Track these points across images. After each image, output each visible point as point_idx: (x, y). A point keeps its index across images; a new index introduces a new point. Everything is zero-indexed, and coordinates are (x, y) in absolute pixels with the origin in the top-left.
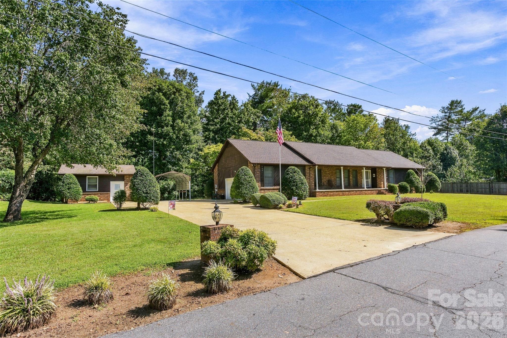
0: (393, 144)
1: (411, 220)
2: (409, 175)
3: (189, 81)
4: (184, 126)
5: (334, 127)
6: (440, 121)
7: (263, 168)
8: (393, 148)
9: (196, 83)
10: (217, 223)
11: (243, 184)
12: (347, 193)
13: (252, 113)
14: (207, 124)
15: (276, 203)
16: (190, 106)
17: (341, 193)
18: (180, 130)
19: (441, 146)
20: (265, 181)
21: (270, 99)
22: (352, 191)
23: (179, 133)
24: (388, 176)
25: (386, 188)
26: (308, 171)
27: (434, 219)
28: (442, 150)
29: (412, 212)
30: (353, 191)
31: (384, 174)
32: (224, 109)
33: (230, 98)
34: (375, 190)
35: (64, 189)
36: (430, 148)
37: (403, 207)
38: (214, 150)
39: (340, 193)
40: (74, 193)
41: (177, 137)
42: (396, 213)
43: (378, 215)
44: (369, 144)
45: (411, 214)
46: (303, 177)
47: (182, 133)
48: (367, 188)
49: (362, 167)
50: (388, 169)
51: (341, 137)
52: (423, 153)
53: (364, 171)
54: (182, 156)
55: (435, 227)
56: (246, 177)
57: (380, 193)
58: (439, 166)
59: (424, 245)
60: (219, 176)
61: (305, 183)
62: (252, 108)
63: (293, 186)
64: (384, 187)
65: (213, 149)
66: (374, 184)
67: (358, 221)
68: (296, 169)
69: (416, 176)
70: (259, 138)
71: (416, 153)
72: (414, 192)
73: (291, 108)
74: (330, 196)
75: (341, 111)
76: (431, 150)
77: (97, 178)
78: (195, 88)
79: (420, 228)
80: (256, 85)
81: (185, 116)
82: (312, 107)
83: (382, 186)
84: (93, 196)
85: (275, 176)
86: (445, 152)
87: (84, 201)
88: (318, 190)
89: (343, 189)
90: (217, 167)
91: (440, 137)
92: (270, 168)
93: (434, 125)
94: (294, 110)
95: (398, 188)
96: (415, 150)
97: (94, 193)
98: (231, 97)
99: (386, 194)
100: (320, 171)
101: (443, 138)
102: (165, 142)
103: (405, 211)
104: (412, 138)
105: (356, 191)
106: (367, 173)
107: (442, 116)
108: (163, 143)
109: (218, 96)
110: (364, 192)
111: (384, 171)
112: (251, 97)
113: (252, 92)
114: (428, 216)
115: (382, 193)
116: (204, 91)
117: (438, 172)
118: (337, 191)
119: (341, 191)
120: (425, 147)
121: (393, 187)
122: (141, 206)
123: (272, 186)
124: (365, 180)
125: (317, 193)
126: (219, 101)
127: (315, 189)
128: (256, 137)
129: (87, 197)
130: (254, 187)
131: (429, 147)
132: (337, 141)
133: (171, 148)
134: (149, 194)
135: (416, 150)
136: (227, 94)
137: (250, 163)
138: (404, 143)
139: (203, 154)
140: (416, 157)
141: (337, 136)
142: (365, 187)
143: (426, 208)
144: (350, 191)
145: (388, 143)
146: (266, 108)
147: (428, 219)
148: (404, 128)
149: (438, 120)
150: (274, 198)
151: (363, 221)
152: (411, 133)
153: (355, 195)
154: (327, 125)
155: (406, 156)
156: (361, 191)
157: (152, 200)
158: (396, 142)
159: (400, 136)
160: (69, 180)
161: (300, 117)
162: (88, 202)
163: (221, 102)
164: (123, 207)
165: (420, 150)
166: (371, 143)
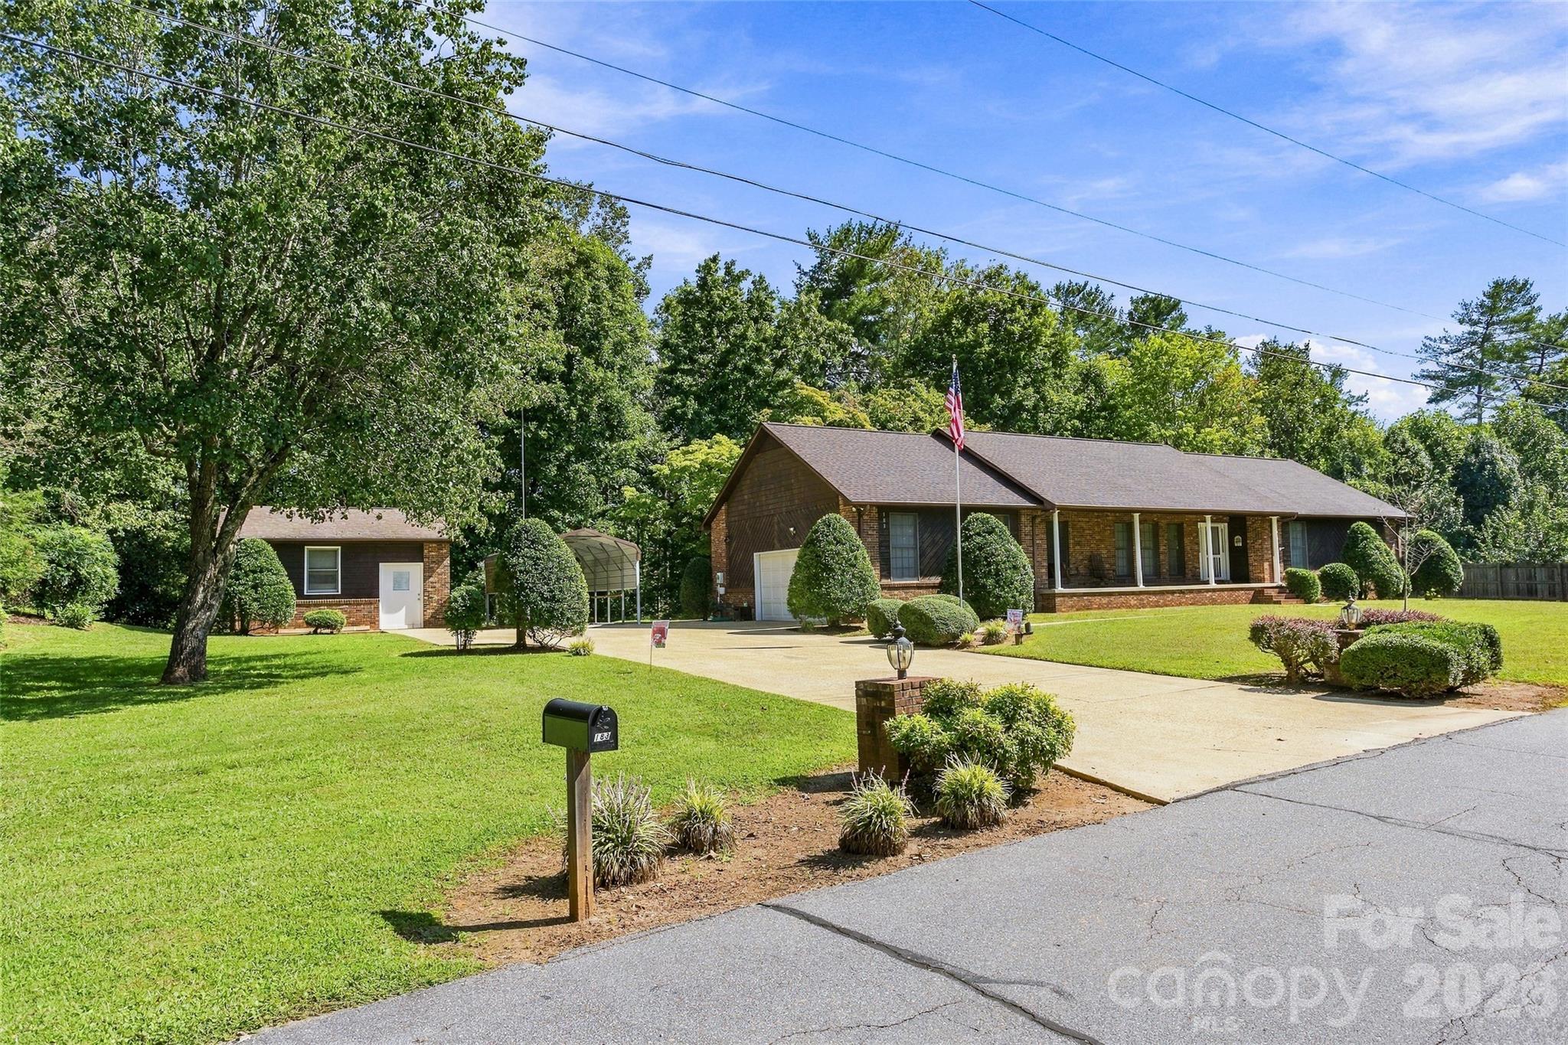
0: (1289, 432)
1: (1395, 675)
2: (1355, 538)
3: (600, 222)
4: (604, 380)
5: (1090, 378)
6: (1453, 352)
7: (887, 517)
8: (1291, 445)
9: (623, 230)
10: (902, 674)
11: (832, 570)
12: (1153, 598)
13: (823, 334)
14: (672, 370)
15: (953, 629)
16: (622, 313)
17: (1133, 600)
18: (590, 391)
19: (1459, 438)
20: (893, 562)
21: (872, 281)
22: (1168, 592)
23: (587, 402)
24: (1285, 542)
25: (1278, 582)
26: (1028, 529)
27: (1463, 672)
28: (1462, 452)
29: (1396, 652)
30: (1173, 592)
31: (1271, 537)
32: (731, 322)
33: (746, 285)
34: (1242, 589)
35: (241, 588)
36: (1421, 446)
37: (1370, 637)
38: (704, 457)
39: (1130, 597)
40: (274, 600)
41: (583, 416)
42: (1348, 653)
43: (1288, 662)
44: (1214, 433)
45: (1394, 658)
46: (1014, 547)
47: (596, 400)
48: (1217, 582)
49: (1200, 515)
50: (1287, 520)
51: (1114, 408)
52: (1395, 462)
53: (1206, 527)
54: (596, 477)
55: (1464, 695)
56: (840, 547)
57: (1259, 597)
58: (1452, 509)
59: (1448, 736)
60: (728, 545)
61: (1024, 566)
62: (824, 318)
63: (988, 575)
64: (1272, 580)
65: (701, 457)
66: (1240, 569)
67: (1231, 680)
68: (993, 520)
69: (1380, 542)
70: (853, 418)
71: (1370, 464)
72: (1372, 594)
73: (950, 315)
74: (1099, 608)
75: (1109, 319)
76: (1423, 454)
77: (336, 551)
78: (621, 248)
79: (1420, 698)
80: (822, 234)
81: (607, 345)
82: (1019, 312)
83: (1267, 577)
84: (326, 609)
85: (925, 545)
86: (1473, 459)
87: (299, 627)
88: (1059, 589)
89: (1141, 587)
90: (722, 516)
91: (1453, 408)
92: (909, 519)
93: (1432, 367)
94: (957, 322)
95: (1318, 581)
96: (1366, 452)
97: (331, 600)
98: (750, 279)
99: (1279, 602)
100: (1064, 526)
101: (1465, 409)
102: (543, 434)
103: (1376, 649)
104: (1355, 413)
105: (1181, 592)
106: (1215, 530)
107: (1460, 335)
108: (535, 434)
109: (709, 278)
110: (1208, 595)
111: (1271, 526)
112: (805, 274)
113: (810, 260)
114: (1447, 661)
115: (1269, 600)
116: (650, 258)
117: (1450, 526)
118: (1121, 594)
119: (1133, 593)
120: (1404, 442)
121: (1304, 579)
122: (529, 641)
123: (915, 576)
124: (1211, 556)
125: (1058, 600)
126: (715, 292)
127: (1052, 585)
128: (840, 415)
129: (311, 613)
130: (865, 580)
131: (1415, 444)
132: (1102, 423)
133: (562, 450)
134: (558, 601)
135: (1371, 454)
136: (737, 269)
137: (847, 502)
138: (1330, 431)
139: (667, 471)
140: (1374, 477)
141: (1103, 408)
142: (1212, 578)
143: (1440, 638)
144: (1162, 593)
145: (1273, 430)
146: (860, 312)
147: (1447, 673)
148: (1327, 378)
149: (1446, 347)
150: (945, 614)
151: (1243, 679)
152: (1352, 394)
153: (1180, 604)
154: (1070, 372)
155: (1337, 473)
156: (1199, 591)
157: (568, 619)
158: (1301, 426)
159: (1316, 406)
160: (256, 559)
161: (981, 345)
162: (312, 629)
163: (719, 295)
164: (475, 642)
165: (1384, 453)
166: (1218, 431)
